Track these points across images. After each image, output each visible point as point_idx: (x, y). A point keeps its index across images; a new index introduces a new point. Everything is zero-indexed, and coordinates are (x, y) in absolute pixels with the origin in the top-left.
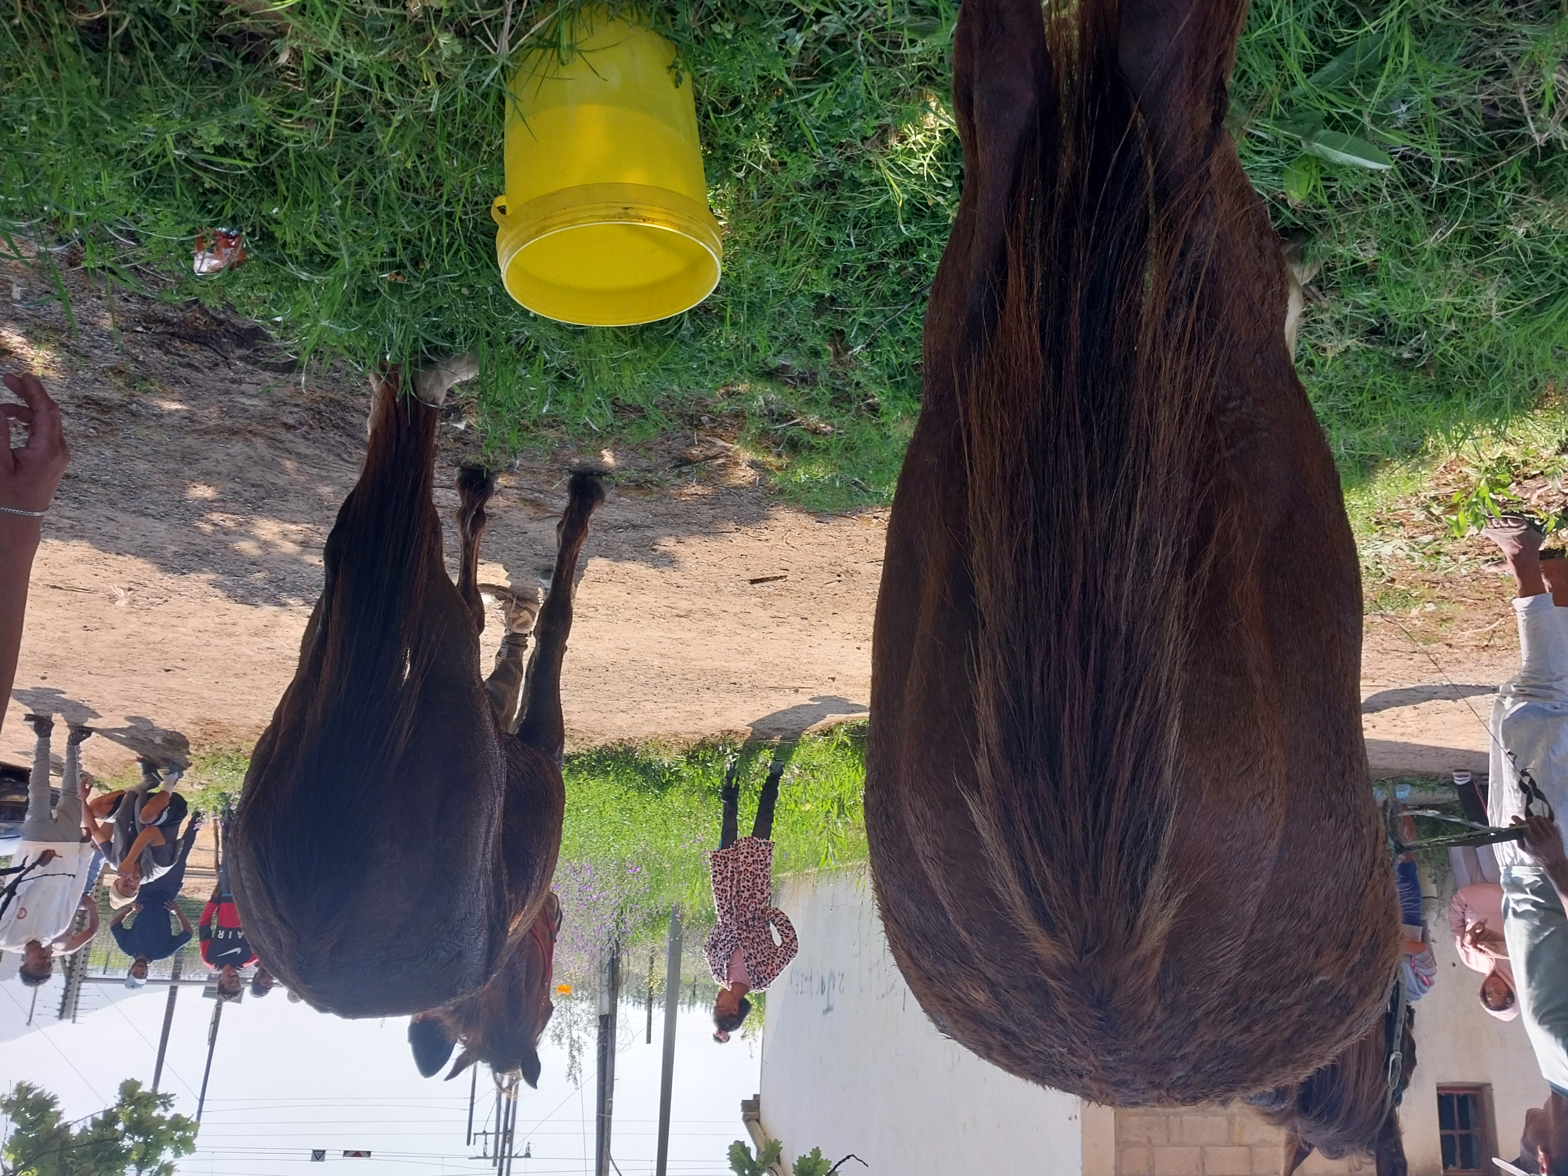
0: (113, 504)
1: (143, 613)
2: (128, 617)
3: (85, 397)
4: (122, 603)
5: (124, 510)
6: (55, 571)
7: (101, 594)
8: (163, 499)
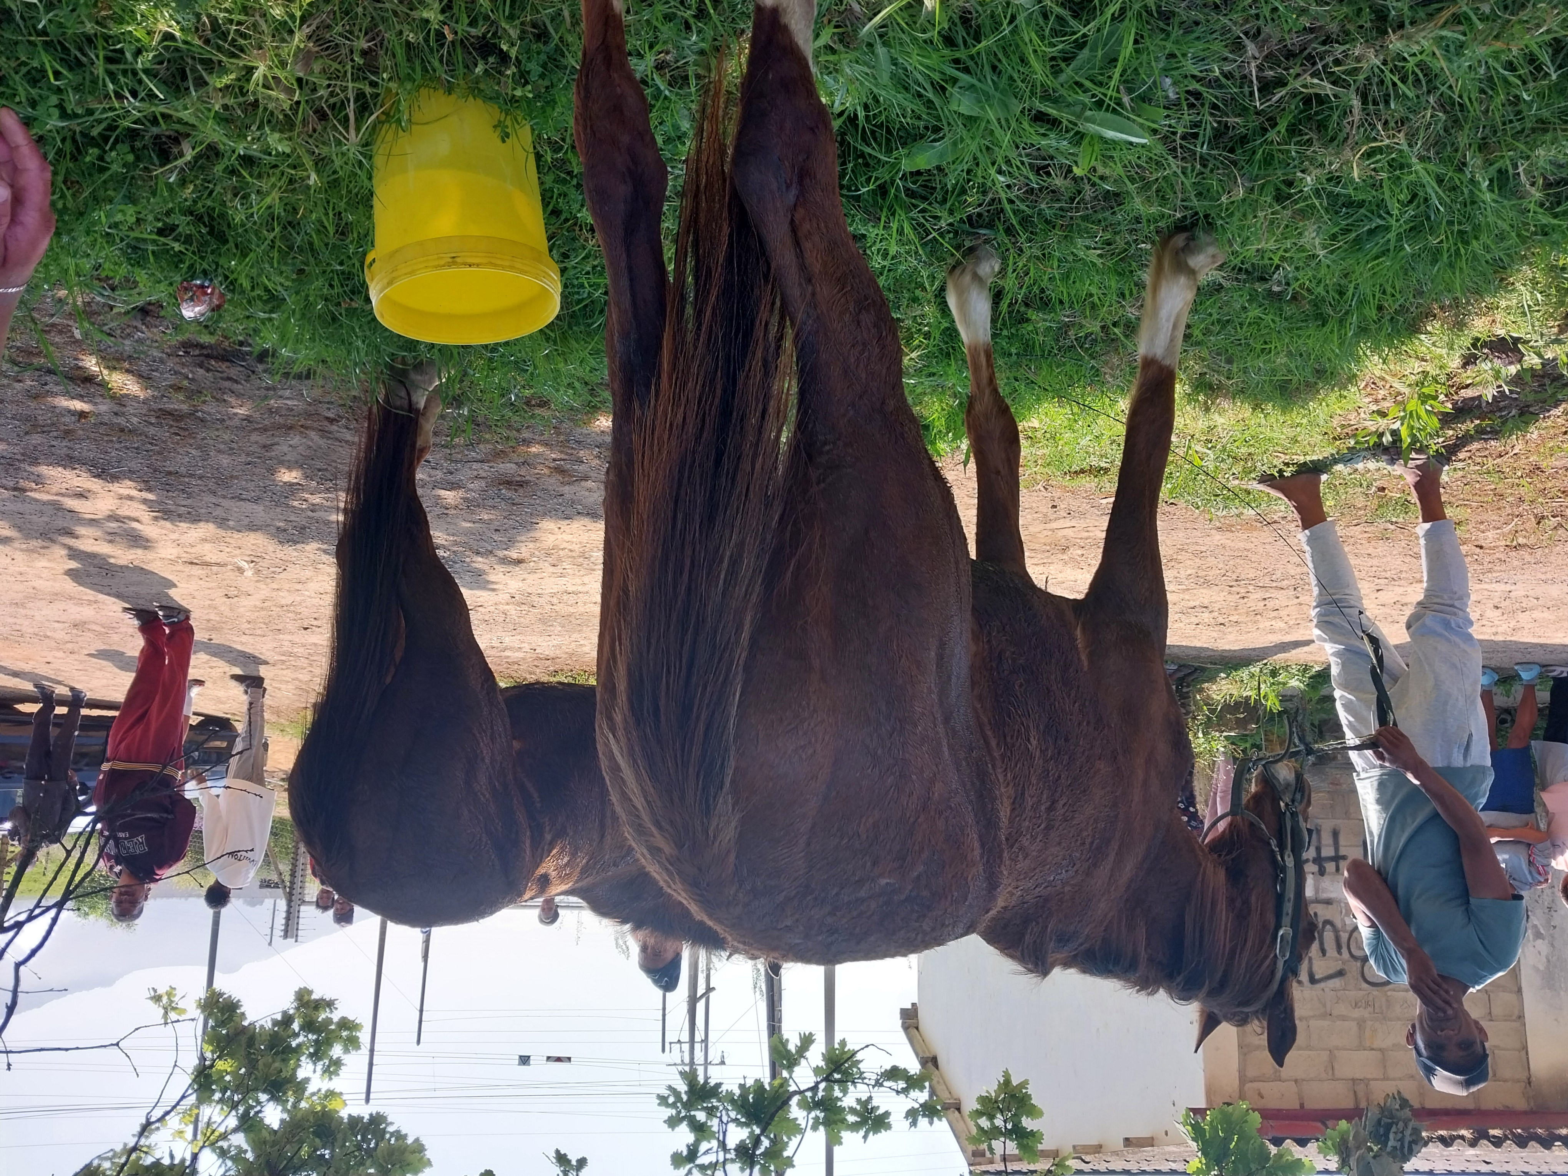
0: (214, 493)
1: (268, 580)
2: (258, 584)
3: (160, 409)
4: (249, 573)
5: (224, 497)
6: (188, 550)
7: (230, 567)
8: (252, 486)
